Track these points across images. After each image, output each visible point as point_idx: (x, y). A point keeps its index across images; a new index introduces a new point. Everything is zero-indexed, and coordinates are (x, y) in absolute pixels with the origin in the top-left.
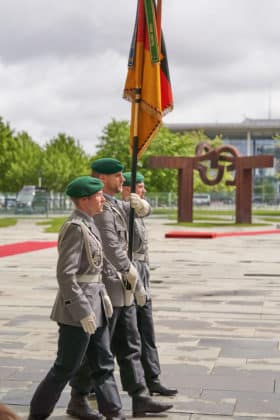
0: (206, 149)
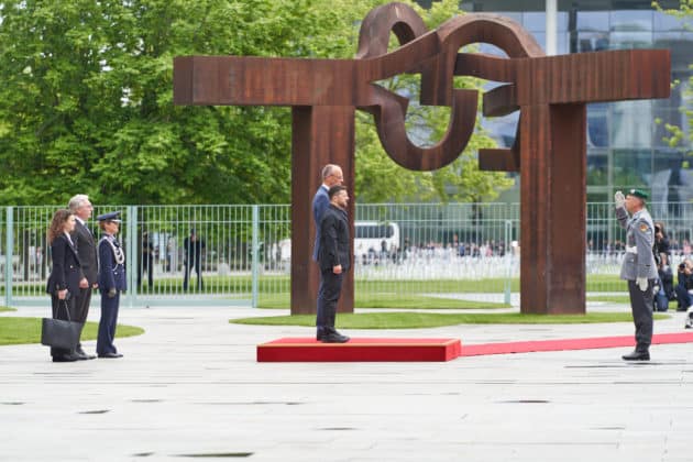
0: (403, 31)
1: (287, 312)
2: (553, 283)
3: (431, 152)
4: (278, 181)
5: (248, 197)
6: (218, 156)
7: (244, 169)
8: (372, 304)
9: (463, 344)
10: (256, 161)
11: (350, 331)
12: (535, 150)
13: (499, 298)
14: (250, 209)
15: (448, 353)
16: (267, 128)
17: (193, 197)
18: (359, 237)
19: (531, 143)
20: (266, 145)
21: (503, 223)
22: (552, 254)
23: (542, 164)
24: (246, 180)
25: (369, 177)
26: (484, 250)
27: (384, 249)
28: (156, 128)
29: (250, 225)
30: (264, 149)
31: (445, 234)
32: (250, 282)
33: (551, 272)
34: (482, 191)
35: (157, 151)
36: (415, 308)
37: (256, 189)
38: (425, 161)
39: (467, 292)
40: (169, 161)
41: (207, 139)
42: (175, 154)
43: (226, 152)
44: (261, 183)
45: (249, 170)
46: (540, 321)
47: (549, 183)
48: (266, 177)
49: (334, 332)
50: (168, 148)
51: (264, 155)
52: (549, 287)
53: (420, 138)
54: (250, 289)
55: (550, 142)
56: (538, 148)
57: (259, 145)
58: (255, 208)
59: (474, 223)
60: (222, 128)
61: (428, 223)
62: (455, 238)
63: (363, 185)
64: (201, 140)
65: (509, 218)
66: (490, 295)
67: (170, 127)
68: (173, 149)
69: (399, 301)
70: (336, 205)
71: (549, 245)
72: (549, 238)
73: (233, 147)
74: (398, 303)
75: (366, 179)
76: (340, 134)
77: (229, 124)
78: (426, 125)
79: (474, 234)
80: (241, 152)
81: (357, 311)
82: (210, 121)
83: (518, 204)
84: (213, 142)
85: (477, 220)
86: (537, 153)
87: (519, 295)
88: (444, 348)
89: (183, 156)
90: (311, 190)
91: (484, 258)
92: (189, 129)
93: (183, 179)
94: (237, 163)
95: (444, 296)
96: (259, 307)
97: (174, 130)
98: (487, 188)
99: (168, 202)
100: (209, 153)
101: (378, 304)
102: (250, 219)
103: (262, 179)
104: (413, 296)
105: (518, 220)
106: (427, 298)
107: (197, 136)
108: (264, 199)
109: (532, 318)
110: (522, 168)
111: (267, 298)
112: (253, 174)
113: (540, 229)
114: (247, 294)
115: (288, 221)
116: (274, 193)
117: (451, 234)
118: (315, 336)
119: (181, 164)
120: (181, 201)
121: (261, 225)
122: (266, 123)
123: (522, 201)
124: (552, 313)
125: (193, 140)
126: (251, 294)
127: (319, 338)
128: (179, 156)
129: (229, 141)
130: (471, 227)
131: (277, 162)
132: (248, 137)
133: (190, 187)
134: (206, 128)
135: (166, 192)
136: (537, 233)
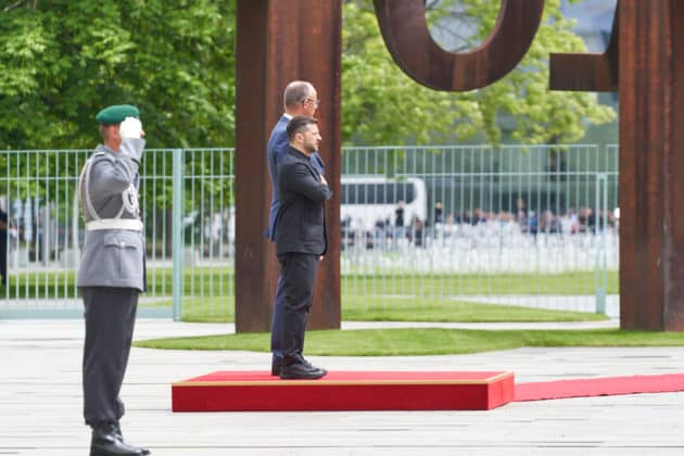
1: (230, 328)
2: (673, 278)
3: (471, 60)
4: (219, 109)
5: (168, 134)
6: (119, 68)
7: (163, 90)
8: (374, 315)
9: (517, 381)
10: (184, 75)
11: (328, 359)
12: (643, 55)
13: (587, 304)
14: (169, 156)
15: (492, 397)
16: (201, 22)
17: (77, 136)
18: (352, 201)
19: (638, 44)
20: (200, 47)
21: (593, 178)
22: (672, 229)
23: (654, 79)
24: (166, 108)
25: (372, 100)
26: (569, 222)
27: (400, 222)
28: (17, 21)
29: (169, 183)
30: (195, 55)
31: (505, 196)
32: (169, 278)
33: (671, 260)
34: (559, 126)
35: (20, 62)
36: (445, 321)
37: (182, 122)
38: (459, 74)
39: (534, 293)
40: (37, 77)
41: (100, 39)
42: (48, 65)
43: (132, 62)
44: (190, 113)
45: (172, 91)
46: (653, 342)
47: (667, 110)
48: (199, 103)
49: (301, 362)
50: (38, 55)
51: (197, 65)
52: (668, 286)
53: (457, 36)
54: (169, 290)
55: (668, 42)
56: (647, 52)
57: (186, 49)
58: (178, 154)
59: (553, 178)
60: (126, 20)
61: (477, 179)
62: (520, 204)
63: (360, 115)
64: (90, 40)
65: (602, 170)
66: (572, 299)
67: (40, 18)
68: (45, 58)
69: (419, 309)
70: (300, 148)
71: (667, 215)
72: (667, 204)
73: (145, 52)
74: (417, 312)
75: (366, 105)
76: (316, 31)
77: (137, 14)
78: (468, 14)
79: (553, 196)
80: (158, 60)
81: (345, 325)
82: (105, 9)
83: (616, 146)
84: (109, 45)
85: (558, 173)
86: (647, 60)
87: (617, 298)
88: (484, 387)
89: (62, 70)
90: (268, 124)
91: (567, 237)
92: (70, 22)
93: (61, 107)
94: (152, 78)
95: (494, 301)
96: (186, 320)
97: (46, 23)
98: (569, 120)
99: (39, 145)
100: (103, 62)
101: (385, 314)
102: (169, 171)
103: (192, 107)
104: (442, 301)
105: (617, 173)
106: (466, 303)
107: (83, 35)
108: (195, 139)
109: (639, 337)
110: (621, 86)
111: (196, 304)
112: (177, 96)
113: (652, 188)
114: (164, 298)
115: (232, 176)
116: (212, 128)
117: (515, 196)
118: (268, 368)
119: (59, 82)
120: (58, 142)
121: (188, 183)
122: (199, 12)
123: (622, 141)
124: (673, 328)
125: (77, 40)
126: (169, 298)
127: (275, 372)
128: (56, 69)
129: (137, 42)
130: (549, 185)
131: (217, 77)
132: (169, 34)
133: (72, 119)
134: (97, 20)
135: (36, 129)
136: (646, 195)
